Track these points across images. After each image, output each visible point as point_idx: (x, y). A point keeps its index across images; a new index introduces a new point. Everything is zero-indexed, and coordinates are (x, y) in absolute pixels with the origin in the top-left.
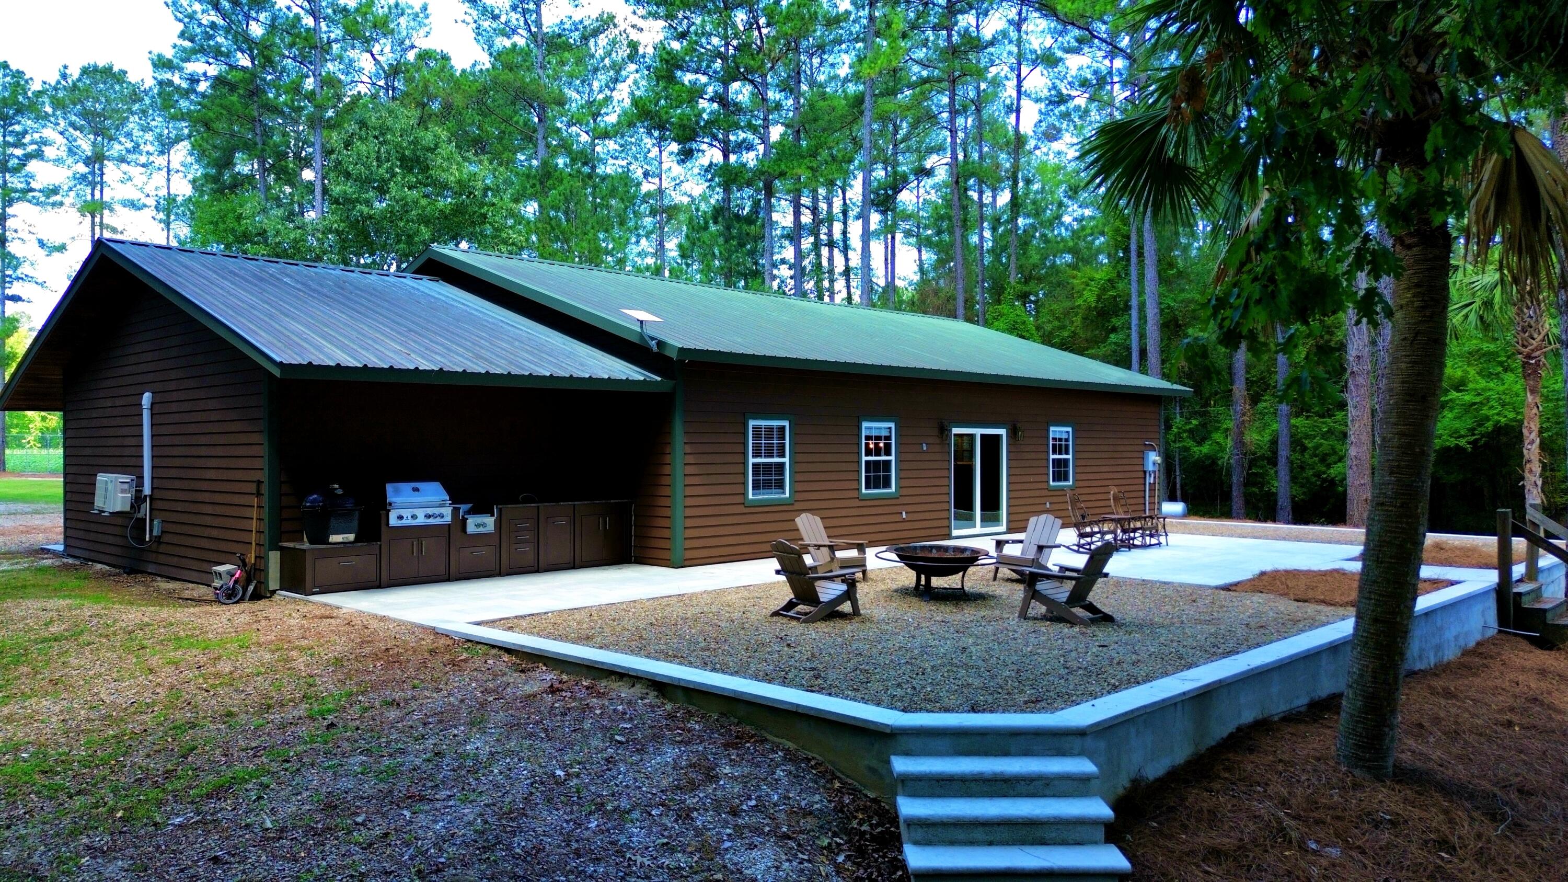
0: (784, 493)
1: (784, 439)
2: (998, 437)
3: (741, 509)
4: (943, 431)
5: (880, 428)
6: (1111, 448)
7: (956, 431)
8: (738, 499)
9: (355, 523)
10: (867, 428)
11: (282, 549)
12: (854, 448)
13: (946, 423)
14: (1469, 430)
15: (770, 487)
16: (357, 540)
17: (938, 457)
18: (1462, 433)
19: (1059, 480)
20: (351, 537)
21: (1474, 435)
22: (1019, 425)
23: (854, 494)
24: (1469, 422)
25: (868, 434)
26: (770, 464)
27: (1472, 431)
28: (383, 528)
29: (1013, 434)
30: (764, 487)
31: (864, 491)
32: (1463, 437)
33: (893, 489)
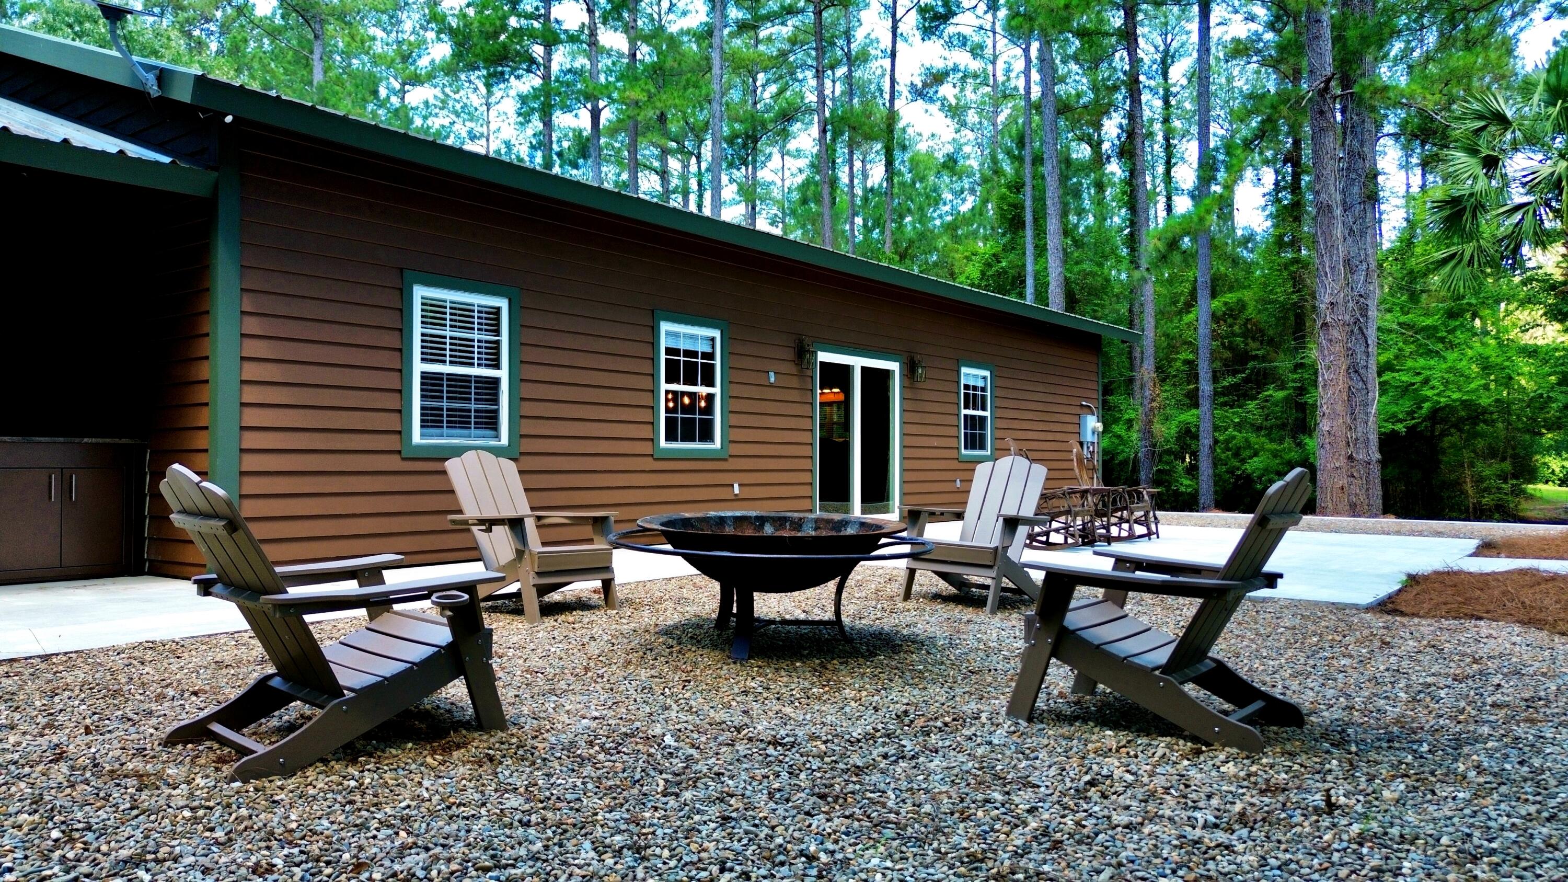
0: (497, 437)
1: (497, 332)
2: (886, 375)
3: (394, 463)
4: (802, 355)
5: (694, 337)
6: (1040, 407)
7: (824, 357)
8: (390, 442)
10: (669, 334)
12: (646, 367)
13: (807, 340)
14: (1408, 413)
15: (465, 424)
17: (794, 396)
18: (1401, 416)
19: (973, 447)
21: (1414, 418)
22: (917, 358)
23: (646, 448)
24: (1407, 404)
25: (672, 345)
26: (466, 379)
27: (1411, 414)
29: (910, 370)
30: (452, 424)
31: (663, 443)
32: (1401, 421)
33: (717, 444)
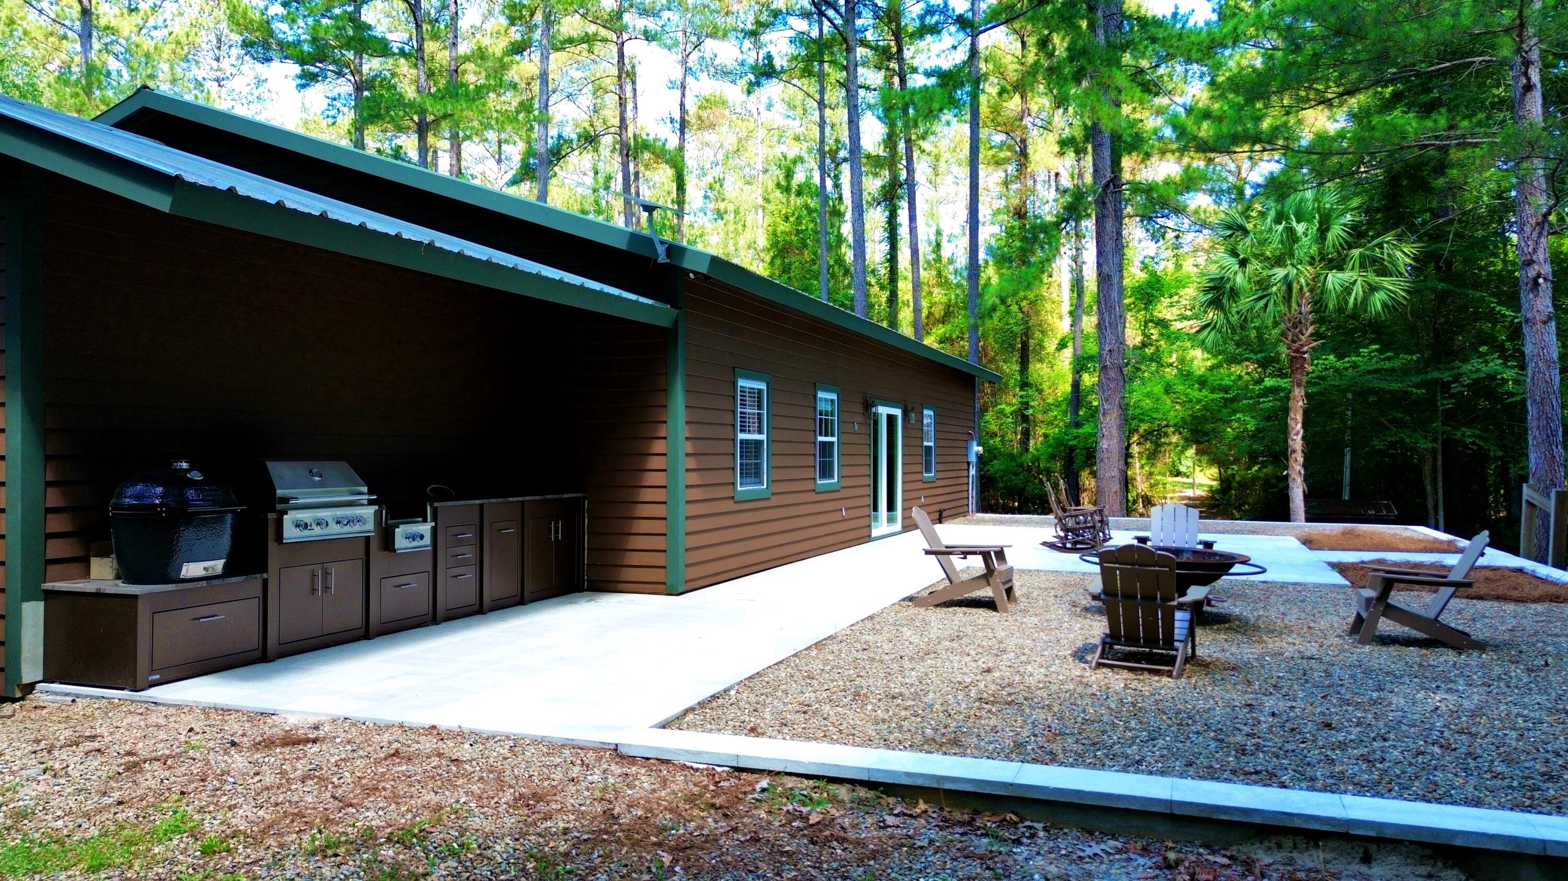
0: (761, 483)
1: (761, 407)
2: (894, 419)
3: (732, 506)
4: (867, 408)
5: (827, 401)
6: (952, 436)
8: (729, 492)
9: (226, 541)
10: (820, 399)
11: (49, 596)
12: (812, 425)
13: (868, 398)
15: (750, 475)
16: (229, 571)
17: (863, 440)
19: (928, 471)
20: (218, 565)
22: (908, 405)
23: (812, 485)
25: (820, 406)
26: (751, 442)
28: (272, 546)
29: (905, 414)
31: (818, 481)
33: (836, 479)
